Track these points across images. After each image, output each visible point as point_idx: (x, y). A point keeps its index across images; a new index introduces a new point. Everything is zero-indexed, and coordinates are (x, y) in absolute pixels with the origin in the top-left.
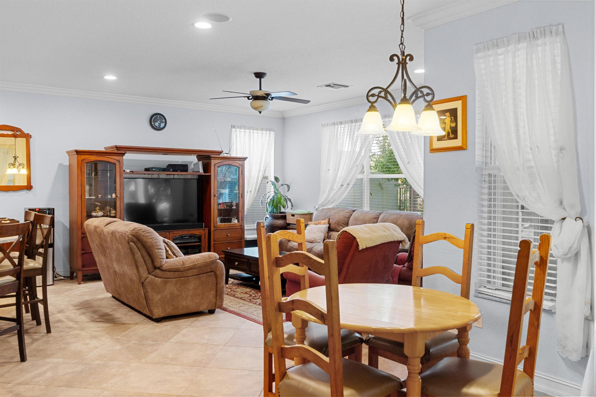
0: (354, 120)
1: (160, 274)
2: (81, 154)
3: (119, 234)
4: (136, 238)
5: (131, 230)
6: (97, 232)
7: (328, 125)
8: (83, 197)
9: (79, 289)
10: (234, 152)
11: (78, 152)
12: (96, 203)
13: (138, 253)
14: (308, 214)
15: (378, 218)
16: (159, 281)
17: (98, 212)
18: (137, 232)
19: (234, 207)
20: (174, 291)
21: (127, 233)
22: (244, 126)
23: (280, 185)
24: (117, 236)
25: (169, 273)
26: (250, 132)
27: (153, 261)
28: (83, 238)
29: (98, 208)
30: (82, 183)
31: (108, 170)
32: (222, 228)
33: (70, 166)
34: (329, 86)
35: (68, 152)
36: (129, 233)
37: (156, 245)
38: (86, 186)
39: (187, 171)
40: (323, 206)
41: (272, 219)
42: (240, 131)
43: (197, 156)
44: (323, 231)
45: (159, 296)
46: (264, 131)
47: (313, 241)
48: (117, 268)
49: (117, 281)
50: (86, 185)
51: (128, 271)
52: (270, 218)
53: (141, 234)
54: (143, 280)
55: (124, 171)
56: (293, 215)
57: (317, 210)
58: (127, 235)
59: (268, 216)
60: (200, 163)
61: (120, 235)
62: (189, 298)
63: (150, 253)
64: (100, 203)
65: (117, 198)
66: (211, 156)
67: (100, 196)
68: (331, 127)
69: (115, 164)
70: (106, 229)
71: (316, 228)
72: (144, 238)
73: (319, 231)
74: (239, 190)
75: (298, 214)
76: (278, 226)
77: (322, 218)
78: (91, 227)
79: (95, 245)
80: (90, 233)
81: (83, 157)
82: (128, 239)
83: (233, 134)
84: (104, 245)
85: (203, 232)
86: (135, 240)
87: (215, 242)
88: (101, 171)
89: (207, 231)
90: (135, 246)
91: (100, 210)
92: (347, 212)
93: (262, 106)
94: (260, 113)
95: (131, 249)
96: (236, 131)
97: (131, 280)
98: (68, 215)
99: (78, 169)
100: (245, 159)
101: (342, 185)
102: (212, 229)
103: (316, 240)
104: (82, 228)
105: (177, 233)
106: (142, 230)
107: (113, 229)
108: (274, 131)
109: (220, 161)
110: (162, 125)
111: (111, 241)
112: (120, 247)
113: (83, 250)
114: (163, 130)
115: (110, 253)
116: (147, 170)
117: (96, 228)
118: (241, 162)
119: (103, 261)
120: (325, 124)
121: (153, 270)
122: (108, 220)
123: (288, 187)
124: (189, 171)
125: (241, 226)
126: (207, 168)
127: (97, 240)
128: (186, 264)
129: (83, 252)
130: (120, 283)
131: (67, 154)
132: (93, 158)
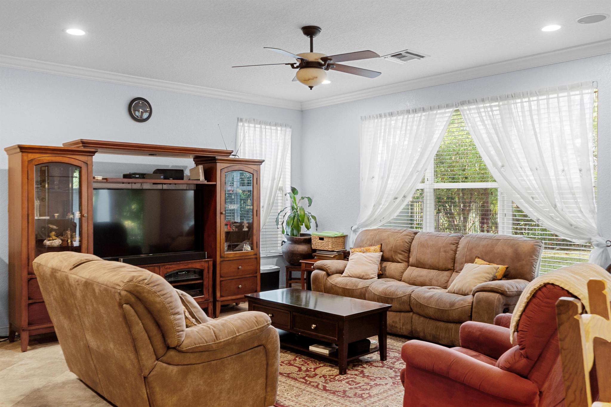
0: (413, 111)
1: (177, 358)
2: (27, 152)
3: (101, 287)
4: (135, 296)
5: (125, 281)
6: (55, 278)
7: (370, 117)
8: (30, 218)
9: (23, 362)
10: (242, 154)
11: (23, 149)
12: (51, 226)
13: (138, 324)
14: (341, 237)
15: (458, 243)
16: (174, 371)
17: (53, 240)
18: (137, 286)
19: (245, 229)
20: (200, 387)
21: (118, 287)
22: (254, 120)
23: (300, 198)
24: (97, 291)
25: (192, 356)
26: (261, 128)
27: (164, 337)
28: (30, 280)
29: (53, 233)
30: (30, 196)
31: (69, 177)
32: (231, 259)
33: (10, 171)
34: (398, 56)
35: (7, 150)
36: (121, 288)
37: (170, 307)
38: (36, 202)
39: (182, 178)
40: (366, 226)
41: (291, 244)
42: (248, 126)
43: (194, 159)
44: (376, 262)
45: (175, 399)
46: (279, 127)
47: (363, 276)
48: (93, 343)
49: (91, 362)
50: (35, 199)
51: (115, 353)
52: (288, 243)
53: (144, 288)
54: (146, 372)
55: (94, 178)
56: (321, 239)
57: (355, 231)
58: (119, 291)
59: (286, 240)
60: (201, 167)
61: (102, 289)
62: (224, 394)
63: (161, 322)
64: (57, 226)
65: (83, 218)
66: (216, 158)
67: (56, 215)
68: (376, 120)
69: (81, 167)
70: (74, 276)
71: (365, 257)
72: (150, 295)
73: (371, 262)
74: (253, 206)
75: (329, 237)
76: (301, 253)
77: (368, 243)
78: (44, 268)
79: (52, 298)
80: (44, 279)
81: (31, 156)
82: (120, 299)
83: (239, 131)
84: (69, 301)
85: (206, 265)
86: (133, 299)
87: (221, 279)
88: (58, 178)
89: (211, 263)
90: (132, 312)
91: (57, 236)
92: (407, 235)
93: (317, 77)
94: (311, 89)
95: (125, 317)
96: (243, 126)
97: (122, 368)
98: (7, 244)
99: (22, 175)
100: (261, 162)
101: (396, 198)
102: (218, 259)
103: (369, 275)
104: (28, 265)
105: (170, 268)
106: (146, 281)
107: (87, 277)
108: (291, 128)
109: (229, 165)
110: (145, 115)
111: (84, 297)
112: (102, 310)
113: (29, 298)
114: (146, 122)
115: (79, 317)
116: (125, 176)
117: (55, 272)
118: (256, 166)
119: (66, 325)
120: (365, 117)
121: (165, 352)
122: (76, 258)
123: (310, 200)
124: (185, 179)
125: (256, 254)
126: (210, 174)
127: (55, 291)
128: (221, 337)
129: (31, 301)
130: (97, 366)
131: (5, 153)
132: (46, 158)
